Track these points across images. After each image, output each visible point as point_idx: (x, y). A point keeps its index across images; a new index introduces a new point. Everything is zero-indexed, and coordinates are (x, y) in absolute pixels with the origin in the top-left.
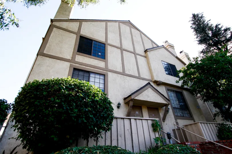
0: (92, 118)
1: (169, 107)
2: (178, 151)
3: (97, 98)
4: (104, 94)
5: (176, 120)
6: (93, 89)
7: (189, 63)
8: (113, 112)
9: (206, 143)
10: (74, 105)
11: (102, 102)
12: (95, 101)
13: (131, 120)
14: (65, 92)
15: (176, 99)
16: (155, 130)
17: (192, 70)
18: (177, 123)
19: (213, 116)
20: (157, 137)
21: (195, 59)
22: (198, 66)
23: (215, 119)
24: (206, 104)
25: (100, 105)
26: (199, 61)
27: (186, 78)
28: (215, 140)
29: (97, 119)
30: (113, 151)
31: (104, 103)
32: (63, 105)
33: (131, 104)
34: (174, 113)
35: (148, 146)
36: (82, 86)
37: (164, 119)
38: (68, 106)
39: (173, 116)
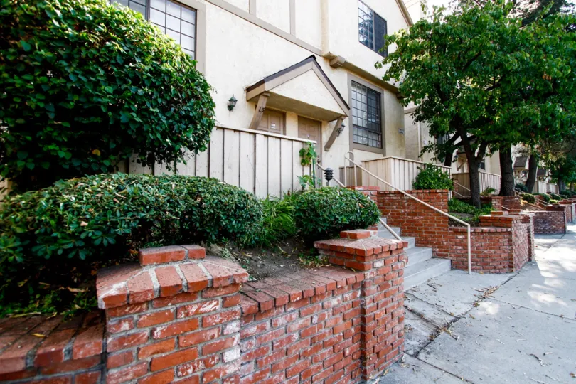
0: (157, 115)
1: (346, 122)
2: (337, 197)
3: (167, 67)
4: (187, 59)
5: (351, 149)
6: (155, 38)
7: (419, 20)
8: (212, 109)
9: (390, 193)
10: (99, 72)
11: (182, 78)
12: (161, 71)
13: (257, 135)
14: (64, 30)
15: (364, 107)
16: (303, 162)
17: (420, 40)
18: (352, 156)
19: (420, 150)
20: (307, 176)
21: (437, 10)
22: (436, 32)
23: (422, 155)
24: (419, 126)
25: (176, 86)
26: (443, 17)
27: (400, 60)
28: (407, 189)
29: (171, 121)
30: (208, 186)
31: (188, 82)
32: (66, 69)
33: (262, 103)
34: (351, 135)
35: (285, 189)
36: (119, 22)
37: (328, 146)
38: (83, 75)
39: (348, 142)
